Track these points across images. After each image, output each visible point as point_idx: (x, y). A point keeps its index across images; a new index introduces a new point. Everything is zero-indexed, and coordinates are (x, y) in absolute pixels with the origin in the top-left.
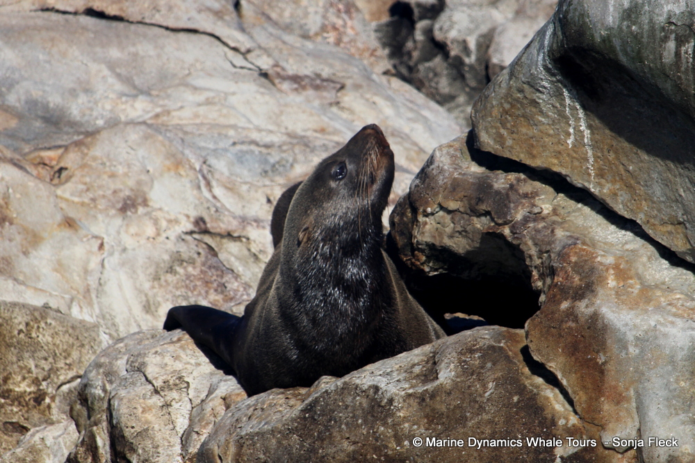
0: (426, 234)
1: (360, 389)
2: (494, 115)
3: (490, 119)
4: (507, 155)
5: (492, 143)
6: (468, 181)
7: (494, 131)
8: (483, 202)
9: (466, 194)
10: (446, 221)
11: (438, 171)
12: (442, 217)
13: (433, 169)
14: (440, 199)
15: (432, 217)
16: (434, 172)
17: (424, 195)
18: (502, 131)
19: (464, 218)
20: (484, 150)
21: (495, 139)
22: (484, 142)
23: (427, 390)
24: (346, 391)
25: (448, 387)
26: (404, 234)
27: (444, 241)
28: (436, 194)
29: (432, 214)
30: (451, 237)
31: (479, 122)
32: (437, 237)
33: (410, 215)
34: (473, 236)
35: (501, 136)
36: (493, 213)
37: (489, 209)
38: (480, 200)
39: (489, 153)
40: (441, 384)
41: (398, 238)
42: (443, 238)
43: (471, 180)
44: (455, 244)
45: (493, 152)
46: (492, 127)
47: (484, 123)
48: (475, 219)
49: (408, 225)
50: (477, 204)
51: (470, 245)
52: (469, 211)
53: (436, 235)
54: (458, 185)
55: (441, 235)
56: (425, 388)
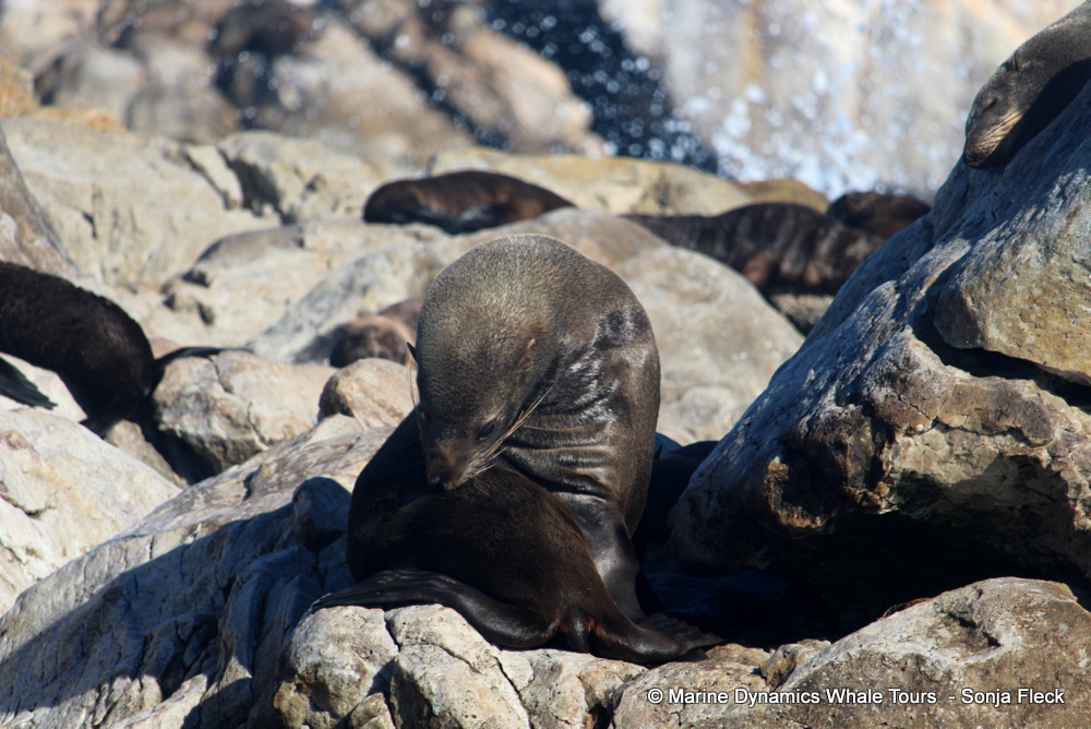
0: (908, 459)
1: (890, 659)
2: (1014, 303)
3: (1007, 309)
4: (1025, 355)
5: (1004, 339)
6: (982, 391)
7: (1010, 324)
8: (1007, 416)
9: (979, 407)
10: (940, 441)
11: (929, 378)
12: (935, 436)
13: (919, 374)
14: (938, 412)
15: (919, 437)
16: (923, 377)
17: (908, 409)
18: (1022, 325)
19: (967, 438)
20: (991, 349)
21: (1009, 336)
22: (993, 339)
23: (992, 659)
24: (866, 663)
25: (1020, 656)
26: (860, 459)
27: (932, 468)
28: (933, 406)
29: (922, 433)
30: (943, 462)
31: (988, 313)
32: (923, 464)
33: (869, 434)
34: (978, 462)
35: (1021, 331)
36: (1025, 432)
37: (1019, 426)
38: (1001, 414)
39: (998, 354)
40: (1010, 652)
41: (850, 465)
42: (930, 464)
43: (986, 389)
44: (945, 471)
45: (1005, 352)
46: (1008, 320)
47: (996, 314)
48: (986, 438)
49: (866, 447)
50: (999, 419)
51: (967, 473)
52: (979, 429)
53: (922, 460)
54: (965, 395)
55: (928, 459)
56: (989, 657)
